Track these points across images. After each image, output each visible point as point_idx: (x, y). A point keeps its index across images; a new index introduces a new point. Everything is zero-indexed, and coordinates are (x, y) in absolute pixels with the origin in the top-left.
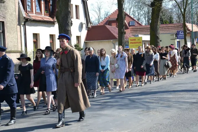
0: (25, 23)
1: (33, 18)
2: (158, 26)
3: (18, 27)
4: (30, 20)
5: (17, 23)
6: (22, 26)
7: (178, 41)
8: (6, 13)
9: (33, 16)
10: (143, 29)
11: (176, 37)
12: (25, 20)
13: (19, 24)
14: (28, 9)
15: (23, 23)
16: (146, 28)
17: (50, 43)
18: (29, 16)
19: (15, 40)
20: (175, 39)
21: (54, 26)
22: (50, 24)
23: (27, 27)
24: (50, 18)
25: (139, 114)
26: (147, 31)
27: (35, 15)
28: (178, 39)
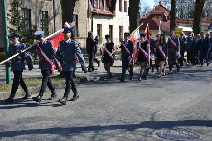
0: (92, 15)
1: (98, 12)
2: (200, 20)
3: (87, 19)
4: (96, 14)
5: (87, 16)
6: (90, 18)
7: (210, 32)
8: (79, 8)
9: (98, 10)
10: (181, 22)
11: (209, 28)
12: (92, 14)
13: (88, 17)
14: (95, 5)
15: (91, 16)
16: (184, 21)
17: (109, 32)
18: (95, 11)
19: (85, 29)
20: (208, 30)
21: (112, 19)
22: (110, 17)
23: (93, 19)
24: (110, 12)
25: (203, 84)
26: (184, 23)
27: (99, 9)
28: (210, 30)
